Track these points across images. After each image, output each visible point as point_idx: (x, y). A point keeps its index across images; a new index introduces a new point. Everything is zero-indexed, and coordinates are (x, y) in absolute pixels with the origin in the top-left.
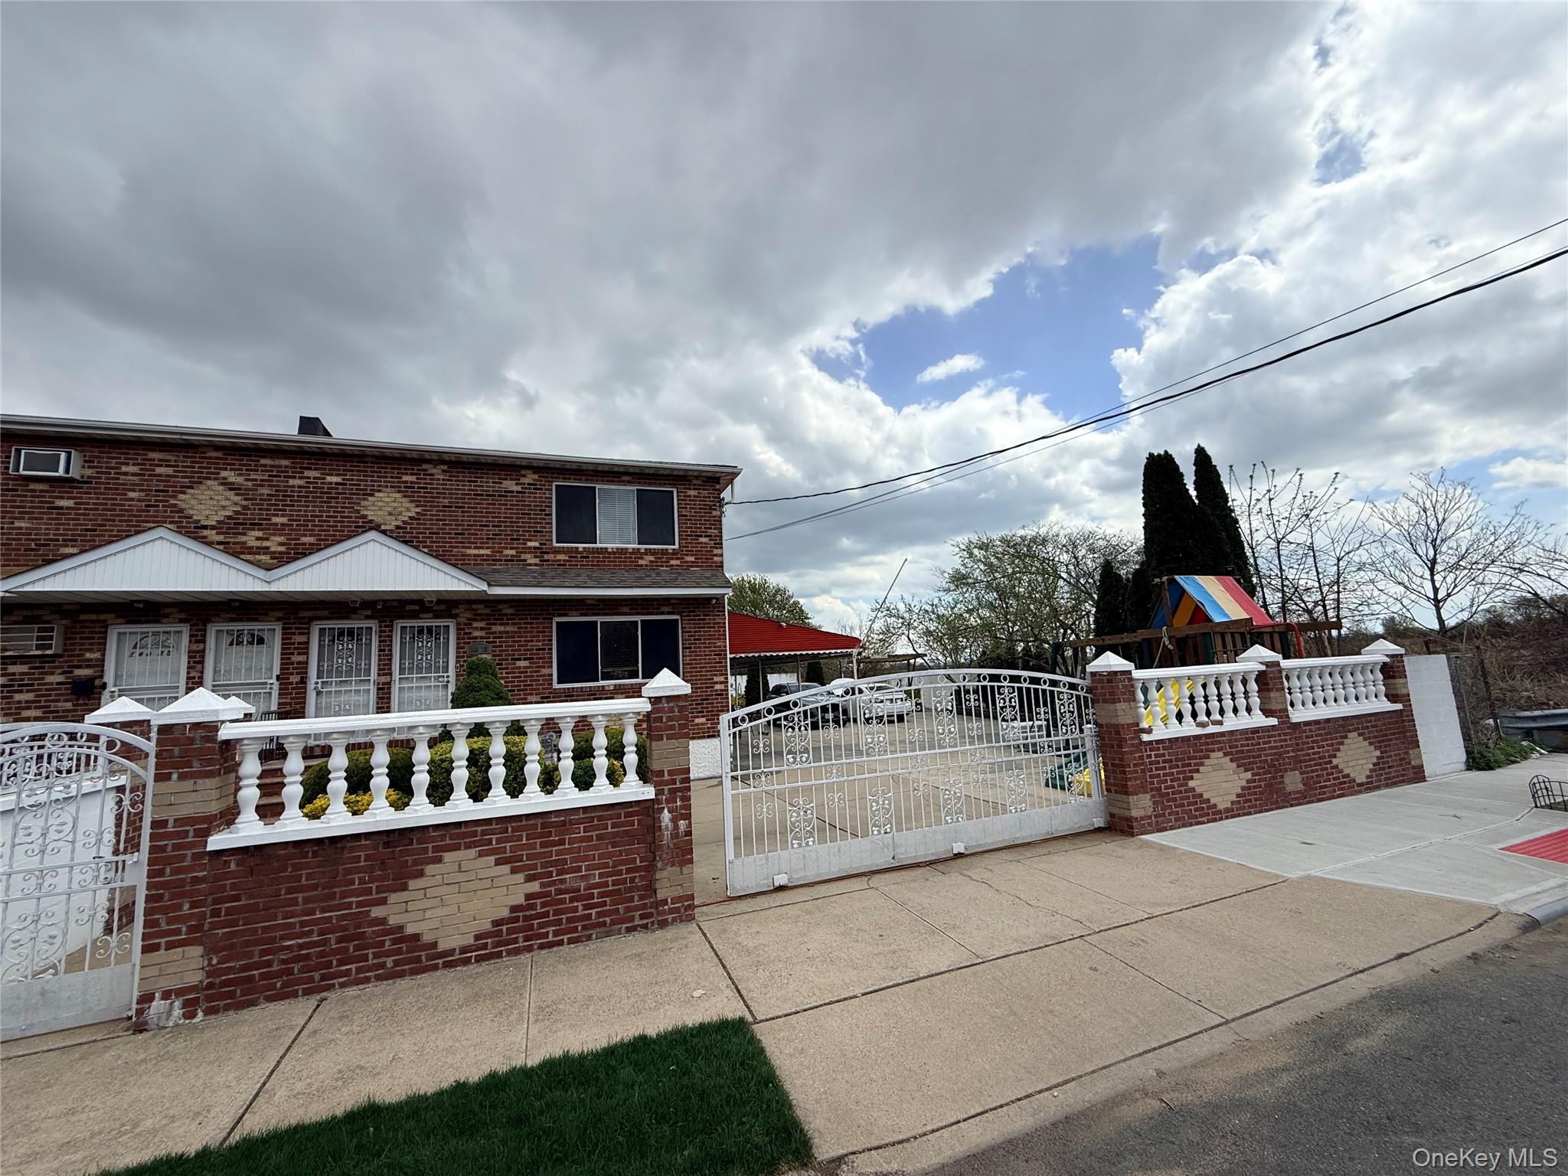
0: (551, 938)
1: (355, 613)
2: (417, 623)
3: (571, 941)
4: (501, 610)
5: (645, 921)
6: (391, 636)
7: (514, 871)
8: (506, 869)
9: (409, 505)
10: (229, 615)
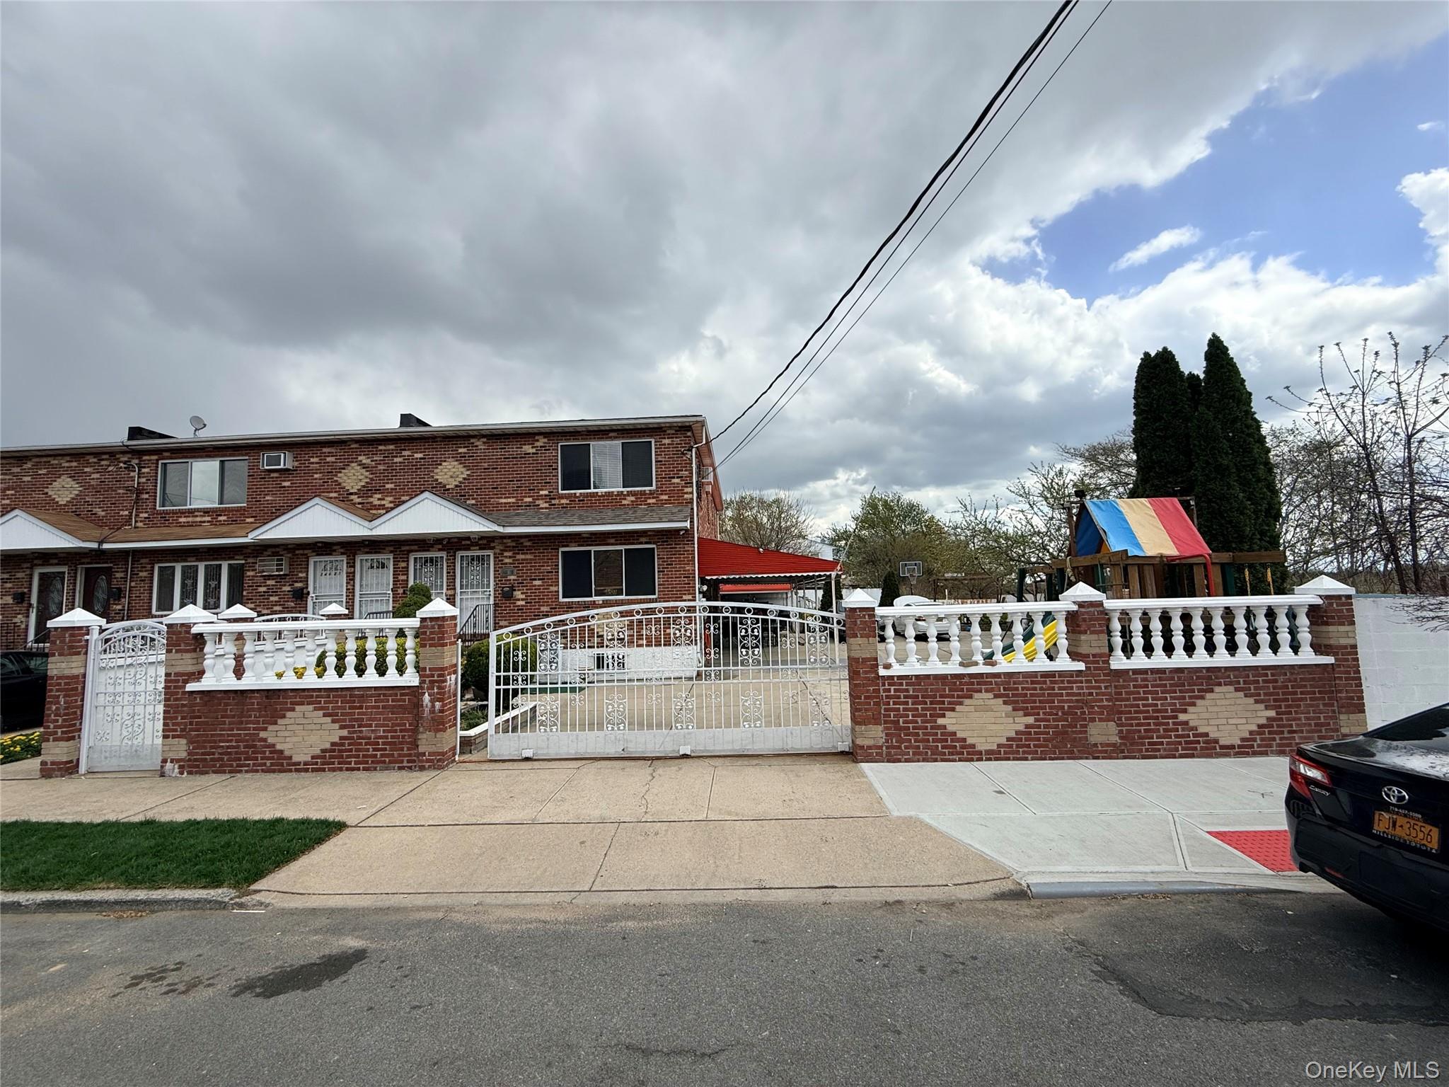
0: (353, 765)
1: (433, 547)
2: (469, 553)
3: (364, 769)
4: (522, 543)
5: (411, 764)
6: (455, 563)
7: (333, 722)
8: (329, 719)
9: (463, 470)
10: (366, 550)
